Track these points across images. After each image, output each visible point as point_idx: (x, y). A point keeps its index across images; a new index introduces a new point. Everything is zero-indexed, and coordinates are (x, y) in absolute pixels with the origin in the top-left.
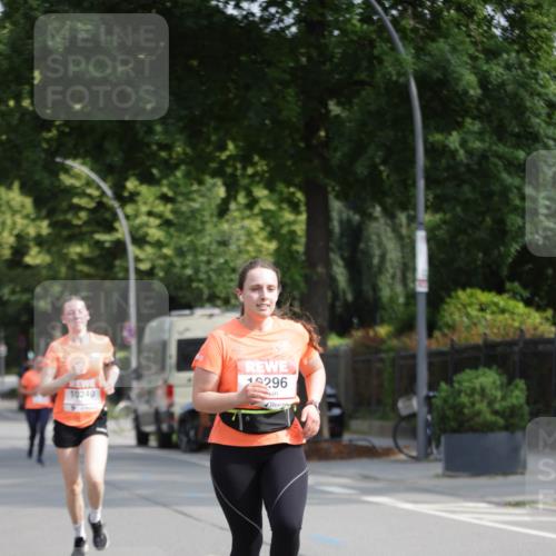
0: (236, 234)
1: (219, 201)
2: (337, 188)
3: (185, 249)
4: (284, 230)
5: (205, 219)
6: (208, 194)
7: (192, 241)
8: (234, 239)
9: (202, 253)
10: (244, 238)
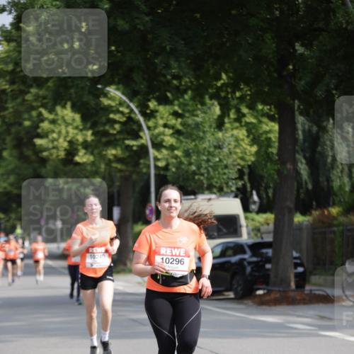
0: (227, 140)
1: (215, 117)
2: (301, 107)
3: (191, 151)
4: (263, 138)
5: (205, 129)
6: (208, 111)
7: (196, 145)
8: (226, 144)
9: (204, 154)
10: (233, 143)
